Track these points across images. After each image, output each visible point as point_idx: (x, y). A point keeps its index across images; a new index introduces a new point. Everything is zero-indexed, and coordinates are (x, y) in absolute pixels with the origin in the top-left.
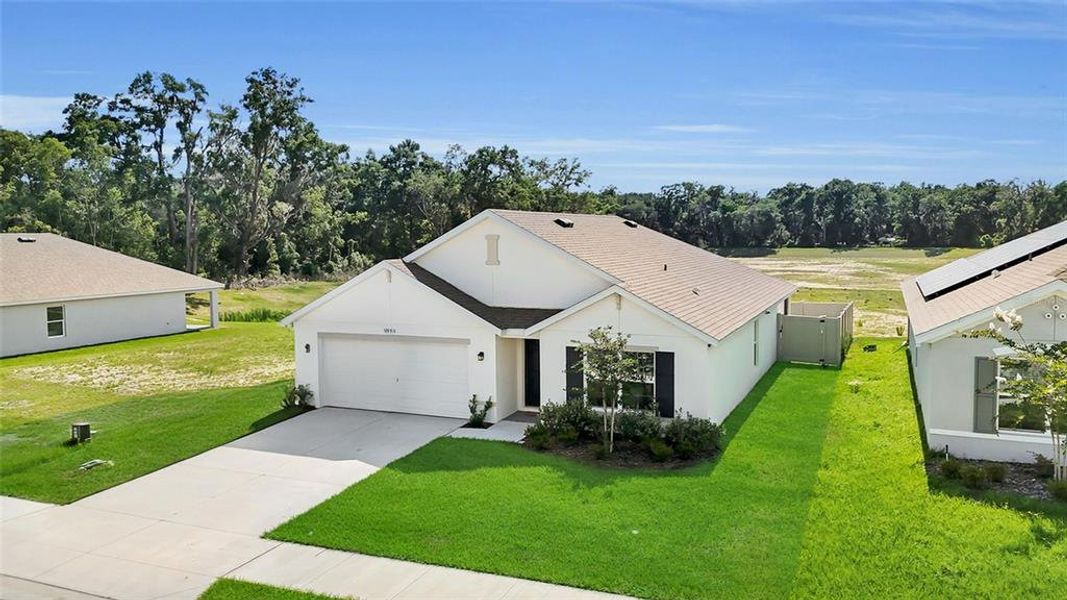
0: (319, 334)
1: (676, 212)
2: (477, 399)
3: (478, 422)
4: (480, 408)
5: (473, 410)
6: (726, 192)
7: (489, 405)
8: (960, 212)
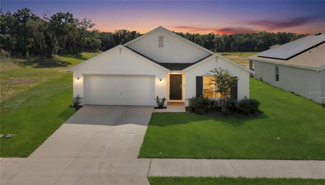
0: (83, 74)
1: (120, 40)
2: (159, 98)
3: (161, 106)
4: (161, 101)
5: (158, 102)
6: (137, 33)
7: (164, 100)
8: (205, 42)
